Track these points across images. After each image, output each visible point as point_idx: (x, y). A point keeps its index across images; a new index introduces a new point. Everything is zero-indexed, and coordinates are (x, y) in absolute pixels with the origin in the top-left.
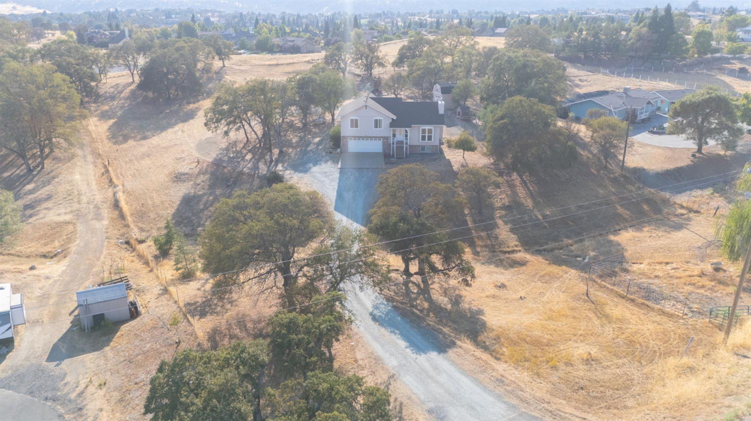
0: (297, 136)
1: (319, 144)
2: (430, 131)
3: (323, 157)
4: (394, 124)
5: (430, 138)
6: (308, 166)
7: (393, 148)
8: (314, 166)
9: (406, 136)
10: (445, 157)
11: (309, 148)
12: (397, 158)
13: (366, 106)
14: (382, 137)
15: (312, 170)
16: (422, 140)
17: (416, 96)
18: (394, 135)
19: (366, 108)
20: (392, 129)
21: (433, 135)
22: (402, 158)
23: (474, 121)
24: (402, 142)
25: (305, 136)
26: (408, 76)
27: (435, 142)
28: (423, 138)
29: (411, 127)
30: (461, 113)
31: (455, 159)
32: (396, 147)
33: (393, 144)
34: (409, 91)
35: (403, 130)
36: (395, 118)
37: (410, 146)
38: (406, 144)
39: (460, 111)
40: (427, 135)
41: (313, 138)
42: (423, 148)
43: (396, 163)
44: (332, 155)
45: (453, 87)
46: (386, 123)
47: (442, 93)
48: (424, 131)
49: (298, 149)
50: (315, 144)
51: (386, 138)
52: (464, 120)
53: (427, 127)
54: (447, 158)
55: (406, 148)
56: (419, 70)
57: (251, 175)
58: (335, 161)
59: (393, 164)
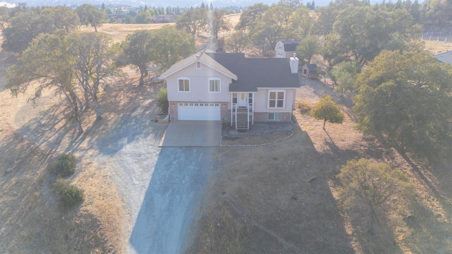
0: (128, 97)
1: (147, 108)
2: (281, 95)
3: (145, 127)
4: (234, 87)
5: (280, 104)
6: (120, 143)
7: (234, 116)
8: (129, 142)
9: (250, 101)
10: (300, 129)
11: (134, 114)
12: (239, 131)
13: (199, 63)
14: (220, 103)
15: (124, 150)
16: (270, 106)
17: (257, 54)
18: (235, 101)
19: (199, 66)
20: (232, 93)
21: (284, 100)
22: (246, 131)
23: (323, 80)
24: (244, 109)
25: (136, 97)
26: (250, 36)
27: (286, 108)
28: (272, 104)
29: (256, 90)
30: (308, 71)
31: (313, 132)
32: (238, 115)
33: (234, 110)
34: (250, 51)
35: (246, 94)
36: (235, 78)
37: (255, 113)
38: (251, 111)
39: (307, 69)
40: (276, 100)
41: (145, 99)
42: (271, 115)
43: (237, 138)
44: (157, 124)
45: (298, 44)
46: (224, 85)
47: (285, 51)
48: (273, 95)
49: (121, 115)
50: (143, 107)
51: (225, 104)
52: (312, 79)
53: (277, 90)
54: (303, 130)
55: (251, 117)
56: (260, 29)
57: (44, 155)
58: (158, 136)
59: (233, 139)
